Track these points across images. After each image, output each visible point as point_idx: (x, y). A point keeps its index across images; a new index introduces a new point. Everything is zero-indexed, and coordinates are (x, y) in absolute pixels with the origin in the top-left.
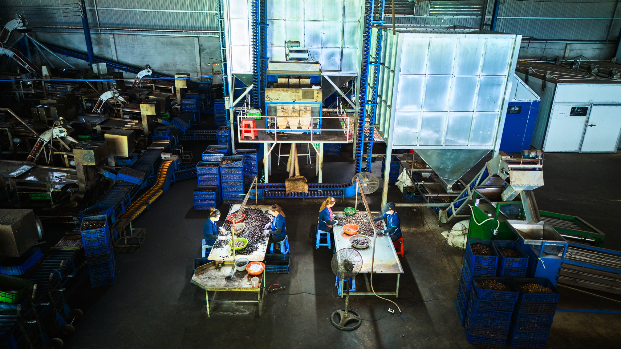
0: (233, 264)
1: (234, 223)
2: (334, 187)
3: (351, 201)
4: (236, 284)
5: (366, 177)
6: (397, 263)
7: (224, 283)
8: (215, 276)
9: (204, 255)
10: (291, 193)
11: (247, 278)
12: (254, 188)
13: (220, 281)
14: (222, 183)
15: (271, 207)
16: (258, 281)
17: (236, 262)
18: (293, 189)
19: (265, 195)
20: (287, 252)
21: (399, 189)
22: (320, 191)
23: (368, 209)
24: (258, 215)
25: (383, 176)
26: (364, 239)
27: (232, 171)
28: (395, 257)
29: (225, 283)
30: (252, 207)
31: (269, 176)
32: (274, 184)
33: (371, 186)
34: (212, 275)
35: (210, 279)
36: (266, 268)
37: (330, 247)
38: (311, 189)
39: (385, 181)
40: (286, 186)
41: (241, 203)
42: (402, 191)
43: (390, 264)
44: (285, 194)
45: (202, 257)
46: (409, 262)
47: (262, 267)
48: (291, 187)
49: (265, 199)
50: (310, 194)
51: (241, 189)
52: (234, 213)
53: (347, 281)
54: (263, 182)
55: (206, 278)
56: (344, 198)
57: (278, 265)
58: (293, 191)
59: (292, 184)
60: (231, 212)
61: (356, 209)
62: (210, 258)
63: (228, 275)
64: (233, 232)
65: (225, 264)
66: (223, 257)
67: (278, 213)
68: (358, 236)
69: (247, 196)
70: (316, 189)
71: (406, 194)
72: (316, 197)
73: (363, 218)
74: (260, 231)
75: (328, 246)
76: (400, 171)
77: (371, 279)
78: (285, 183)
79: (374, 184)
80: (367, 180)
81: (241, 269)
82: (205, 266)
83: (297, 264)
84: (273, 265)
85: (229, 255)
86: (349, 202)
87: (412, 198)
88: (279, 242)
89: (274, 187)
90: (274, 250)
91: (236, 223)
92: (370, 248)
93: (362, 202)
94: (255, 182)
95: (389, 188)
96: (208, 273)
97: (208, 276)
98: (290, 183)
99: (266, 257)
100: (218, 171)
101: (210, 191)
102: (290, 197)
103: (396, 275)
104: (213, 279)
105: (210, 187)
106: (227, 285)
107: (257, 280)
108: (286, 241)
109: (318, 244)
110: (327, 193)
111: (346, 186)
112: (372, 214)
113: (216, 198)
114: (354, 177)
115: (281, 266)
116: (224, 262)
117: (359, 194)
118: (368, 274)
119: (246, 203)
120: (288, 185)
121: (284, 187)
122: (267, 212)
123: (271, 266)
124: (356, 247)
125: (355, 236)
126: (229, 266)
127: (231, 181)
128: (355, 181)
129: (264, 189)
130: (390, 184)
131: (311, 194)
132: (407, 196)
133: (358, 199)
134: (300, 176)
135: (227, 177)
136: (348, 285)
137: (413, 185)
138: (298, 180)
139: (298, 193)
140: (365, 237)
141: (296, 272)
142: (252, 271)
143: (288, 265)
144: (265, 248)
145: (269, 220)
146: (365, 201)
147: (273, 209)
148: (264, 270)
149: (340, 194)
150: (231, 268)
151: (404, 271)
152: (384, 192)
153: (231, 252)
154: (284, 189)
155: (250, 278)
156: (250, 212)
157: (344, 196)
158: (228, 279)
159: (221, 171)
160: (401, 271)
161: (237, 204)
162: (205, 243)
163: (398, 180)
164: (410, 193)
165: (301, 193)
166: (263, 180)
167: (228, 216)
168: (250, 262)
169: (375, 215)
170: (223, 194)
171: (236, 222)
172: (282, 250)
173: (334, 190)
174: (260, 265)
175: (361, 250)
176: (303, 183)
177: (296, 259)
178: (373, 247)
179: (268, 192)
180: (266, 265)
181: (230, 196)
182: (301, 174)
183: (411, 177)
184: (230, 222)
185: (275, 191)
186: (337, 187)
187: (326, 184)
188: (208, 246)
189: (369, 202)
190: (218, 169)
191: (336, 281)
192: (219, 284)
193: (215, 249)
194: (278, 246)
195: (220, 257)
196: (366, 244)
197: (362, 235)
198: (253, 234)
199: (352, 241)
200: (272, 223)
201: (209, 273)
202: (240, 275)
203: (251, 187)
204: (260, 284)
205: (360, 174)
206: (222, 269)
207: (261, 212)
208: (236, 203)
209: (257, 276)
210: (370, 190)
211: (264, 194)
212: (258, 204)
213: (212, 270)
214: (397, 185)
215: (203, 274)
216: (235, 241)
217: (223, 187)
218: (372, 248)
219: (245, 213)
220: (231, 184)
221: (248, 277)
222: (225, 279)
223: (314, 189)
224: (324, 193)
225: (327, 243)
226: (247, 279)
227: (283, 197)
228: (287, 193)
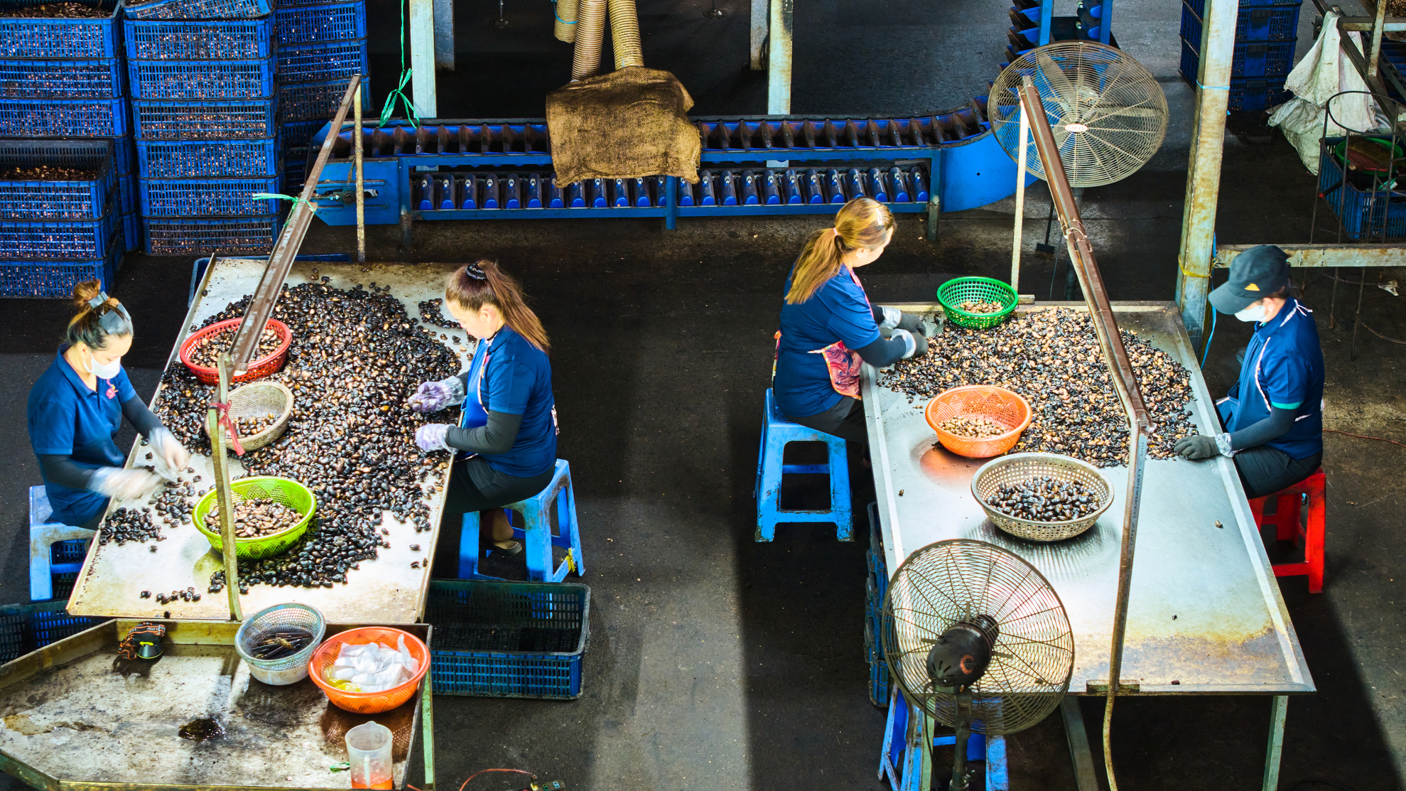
0: (225, 641)
1: (223, 381)
2: (870, 144)
3: (983, 237)
4: (253, 764)
5: (1081, 78)
6: (1271, 631)
7: (174, 756)
8: (117, 719)
9: (40, 588)
10: (589, 184)
11: (318, 729)
12: (342, 151)
13: (151, 746)
14: (137, 122)
15: (451, 280)
16: (386, 751)
17: (246, 632)
18: (600, 158)
19: (418, 194)
20: (567, 565)
21: (1293, 155)
22: (777, 171)
23: (1097, 286)
24: (376, 328)
25: (1191, 68)
26: (1065, 480)
27: (198, 46)
28: (1260, 595)
29: (185, 762)
30: (336, 280)
31: (441, 74)
32: (472, 126)
33: (1113, 138)
34: (100, 707)
35: (87, 733)
36: (433, 667)
37: (844, 535)
38: (716, 156)
39: (1207, 102)
40: (556, 140)
41: (261, 251)
42: (1313, 166)
43: (1228, 638)
44: (548, 191)
45: (34, 596)
46: (1350, 623)
47: (411, 663)
48: (585, 141)
49: (416, 222)
50: (710, 191)
51: (264, 162)
52: (217, 318)
53: (951, 748)
54: (401, 111)
55: (65, 725)
56: (934, 213)
57: (510, 649)
58: (602, 167)
59: (590, 124)
60: (203, 309)
61: (1014, 286)
62: (81, 602)
63: (201, 711)
64: (222, 439)
65: (178, 639)
66: (163, 600)
67: (499, 322)
68: (1025, 460)
69: (304, 208)
70: (754, 155)
71: (1338, 186)
72: (751, 205)
73: (1060, 342)
74: (392, 434)
75: (832, 527)
76: (1302, 31)
77: (1106, 731)
78: (543, 114)
79: (1133, 122)
80: (1090, 94)
81: (276, 672)
82: (53, 652)
83: (636, 642)
84: (479, 647)
85: (201, 585)
86: (971, 243)
87: (1378, 210)
88: (518, 505)
89: (474, 146)
90: (482, 554)
91: (234, 382)
92: (1104, 535)
93: (1054, 240)
94: (350, 115)
95: (1227, 147)
96: (73, 694)
97: (76, 717)
98: (577, 121)
99: (436, 598)
100: (109, 46)
101: (61, 177)
102: (578, 209)
103: (1261, 703)
104: (106, 737)
105: (63, 151)
106: (192, 774)
107: (381, 741)
108: (562, 494)
109: (769, 518)
110: (827, 183)
111: (952, 134)
112: (1116, 319)
113: (106, 219)
114: (1001, 79)
115: (529, 654)
116: (171, 627)
117: (1038, 189)
118: (1090, 703)
119: (294, 252)
120: (569, 128)
121: (543, 144)
122: (430, 308)
123: (467, 654)
124: (1016, 531)
125: (1008, 465)
126: (200, 651)
127: (190, 105)
128: (1010, 106)
129: (408, 161)
130: (1234, 122)
131: (719, 187)
132: (1341, 197)
133: (1027, 221)
134: (644, 71)
135: (171, 81)
136: (957, 769)
137: (1386, 127)
138: (632, 95)
139: (631, 183)
140: (1072, 468)
141: (629, 693)
142: (348, 688)
143: (573, 648)
144: (428, 542)
145: (444, 363)
146: (1073, 237)
147: (466, 294)
148: (422, 681)
149: (911, 187)
150: (216, 664)
151: (1316, 683)
152: (1198, 175)
153: (211, 568)
154: (538, 159)
155: (335, 731)
156: (322, 312)
157: (936, 200)
158: (200, 737)
159: (129, 42)
160: (1298, 677)
161: (238, 261)
162: (46, 509)
163: (1290, 96)
164: (1361, 180)
165: (651, 182)
166: (400, 101)
167: (185, 335)
168: (332, 630)
169: (1139, 326)
170: (145, 197)
171: (238, 373)
172: (539, 555)
173: (868, 166)
174: (394, 646)
175: (1047, 552)
176: (667, 120)
177: (623, 612)
178: (1120, 532)
179: (437, 177)
180: (434, 648)
181: (191, 205)
182: (650, 60)
183: (1373, 72)
184: (197, 373)
185: (485, 170)
186: (888, 139)
187: (814, 125)
188: (65, 532)
189: (1102, 240)
190: (107, 30)
191: (886, 747)
192: (148, 764)
193: (112, 545)
194: (510, 531)
195: (146, 595)
196: (1081, 514)
197: (1051, 455)
198: (348, 455)
199: (991, 494)
200: (465, 379)
201: (81, 694)
202: (272, 708)
203: (328, 144)
204: (402, 767)
205: (1043, 56)
206: (157, 671)
207: (393, 308)
208: (233, 254)
209: (385, 716)
210: (1109, 158)
211: (408, 188)
212: (372, 259)
213: (99, 681)
214: (1278, 129)
215: (42, 701)
216: (233, 498)
217: (142, 146)
218: (1114, 535)
219: (291, 318)
220: (193, 124)
221: (325, 725)
222: (183, 733)
223: (736, 155)
224: (805, 183)
225: (825, 505)
226: (320, 736)
227: (535, 209)
228: (560, 182)
